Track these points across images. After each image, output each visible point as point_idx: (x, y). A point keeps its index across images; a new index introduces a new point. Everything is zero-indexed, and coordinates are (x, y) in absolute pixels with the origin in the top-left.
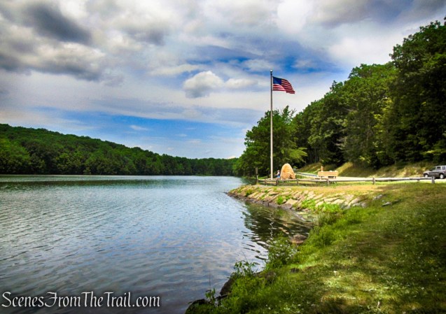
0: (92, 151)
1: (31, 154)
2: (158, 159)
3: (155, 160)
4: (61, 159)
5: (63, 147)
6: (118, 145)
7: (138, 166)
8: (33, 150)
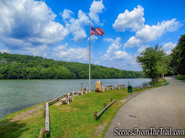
0: (93, 70)
1: (71, 71)
2: (120, 72)
3: (119, 72)
4: (82, 73)
5: (82, 68)
6: (104, 67)
7: (111, 75)
8: (72, 70)
